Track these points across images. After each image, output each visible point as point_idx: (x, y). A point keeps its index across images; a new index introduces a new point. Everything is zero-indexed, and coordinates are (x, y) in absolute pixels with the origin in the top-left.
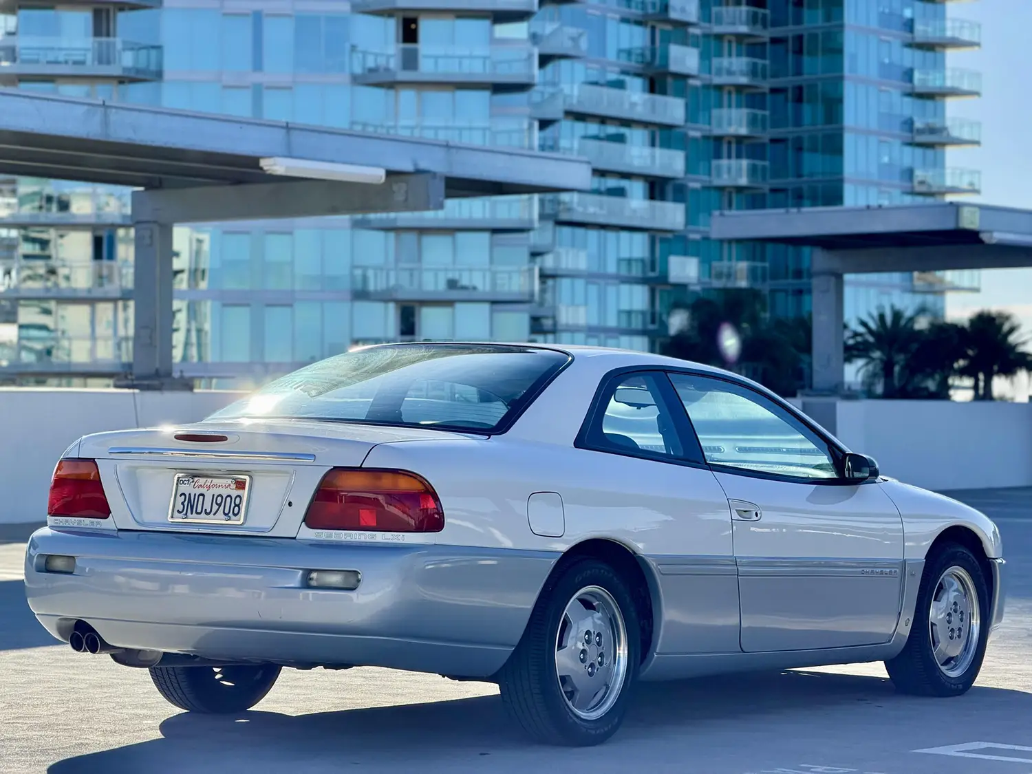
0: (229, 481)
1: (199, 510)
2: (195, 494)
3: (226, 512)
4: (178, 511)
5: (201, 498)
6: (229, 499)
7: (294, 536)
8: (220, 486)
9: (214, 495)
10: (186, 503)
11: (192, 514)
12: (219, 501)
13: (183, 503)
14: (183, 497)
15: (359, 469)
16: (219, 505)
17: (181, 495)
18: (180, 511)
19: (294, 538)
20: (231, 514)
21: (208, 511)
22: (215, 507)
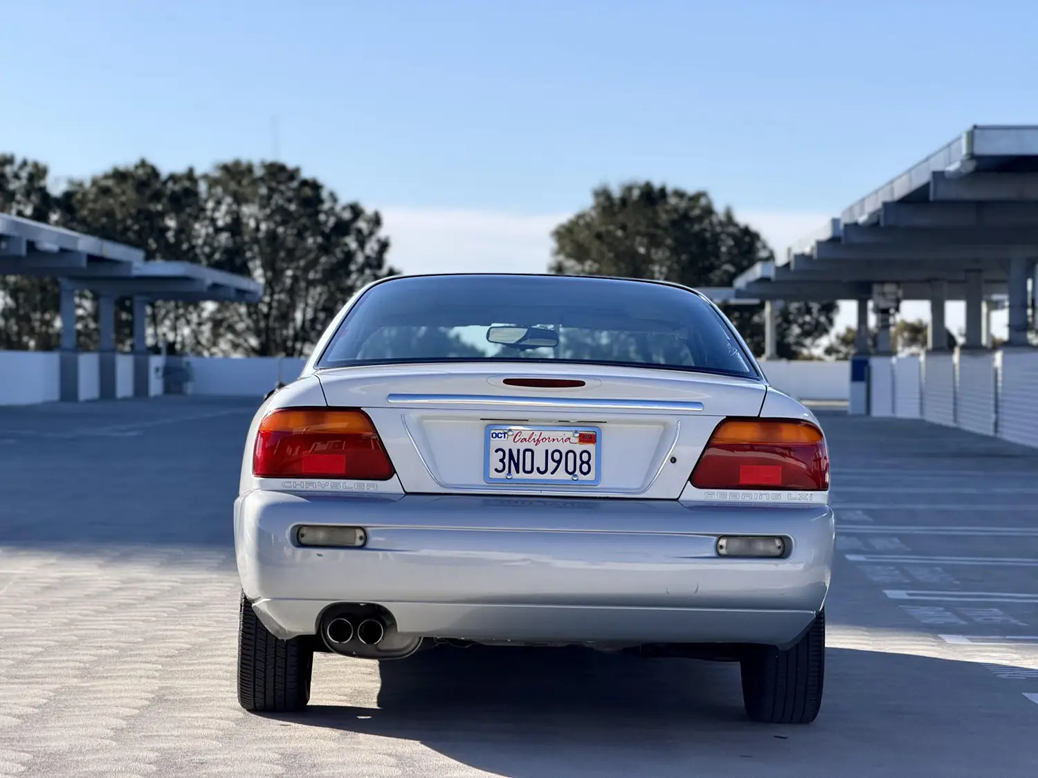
0: (569, 434)
1: (528, 468)
2: (518, 451)
3: (571, 469)
4: (496, 470)
5: (528, 454)
6: (571, 455)
7: (676, 497)
8: (554, 440)
9: (547, 451)
10: (506, 460)
11: (518, 472)
12: (557, 458)
13: (502, 461)
14: (500, 453)
15: (757, 420)
16: (559, 462)
17: (497, 451)
18: (500, 469)
19: (677, 500)
20: (578, 472)
21: (542, 469)
22: (552, 465)
